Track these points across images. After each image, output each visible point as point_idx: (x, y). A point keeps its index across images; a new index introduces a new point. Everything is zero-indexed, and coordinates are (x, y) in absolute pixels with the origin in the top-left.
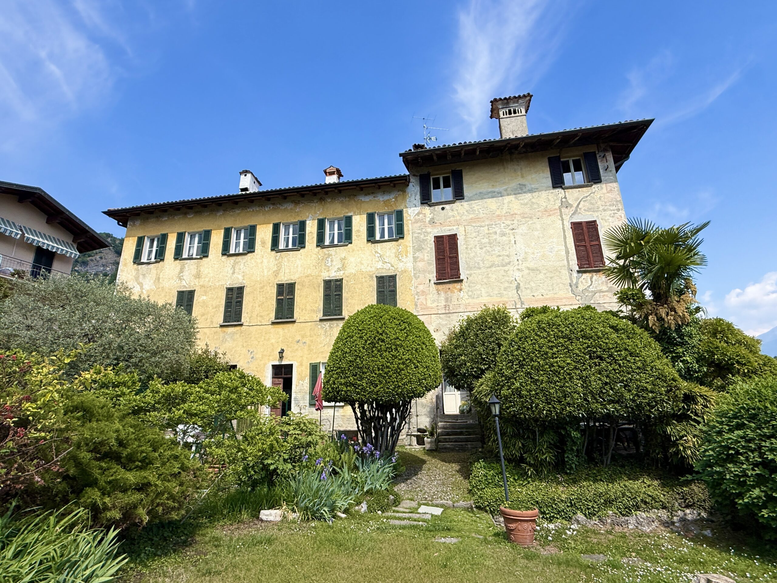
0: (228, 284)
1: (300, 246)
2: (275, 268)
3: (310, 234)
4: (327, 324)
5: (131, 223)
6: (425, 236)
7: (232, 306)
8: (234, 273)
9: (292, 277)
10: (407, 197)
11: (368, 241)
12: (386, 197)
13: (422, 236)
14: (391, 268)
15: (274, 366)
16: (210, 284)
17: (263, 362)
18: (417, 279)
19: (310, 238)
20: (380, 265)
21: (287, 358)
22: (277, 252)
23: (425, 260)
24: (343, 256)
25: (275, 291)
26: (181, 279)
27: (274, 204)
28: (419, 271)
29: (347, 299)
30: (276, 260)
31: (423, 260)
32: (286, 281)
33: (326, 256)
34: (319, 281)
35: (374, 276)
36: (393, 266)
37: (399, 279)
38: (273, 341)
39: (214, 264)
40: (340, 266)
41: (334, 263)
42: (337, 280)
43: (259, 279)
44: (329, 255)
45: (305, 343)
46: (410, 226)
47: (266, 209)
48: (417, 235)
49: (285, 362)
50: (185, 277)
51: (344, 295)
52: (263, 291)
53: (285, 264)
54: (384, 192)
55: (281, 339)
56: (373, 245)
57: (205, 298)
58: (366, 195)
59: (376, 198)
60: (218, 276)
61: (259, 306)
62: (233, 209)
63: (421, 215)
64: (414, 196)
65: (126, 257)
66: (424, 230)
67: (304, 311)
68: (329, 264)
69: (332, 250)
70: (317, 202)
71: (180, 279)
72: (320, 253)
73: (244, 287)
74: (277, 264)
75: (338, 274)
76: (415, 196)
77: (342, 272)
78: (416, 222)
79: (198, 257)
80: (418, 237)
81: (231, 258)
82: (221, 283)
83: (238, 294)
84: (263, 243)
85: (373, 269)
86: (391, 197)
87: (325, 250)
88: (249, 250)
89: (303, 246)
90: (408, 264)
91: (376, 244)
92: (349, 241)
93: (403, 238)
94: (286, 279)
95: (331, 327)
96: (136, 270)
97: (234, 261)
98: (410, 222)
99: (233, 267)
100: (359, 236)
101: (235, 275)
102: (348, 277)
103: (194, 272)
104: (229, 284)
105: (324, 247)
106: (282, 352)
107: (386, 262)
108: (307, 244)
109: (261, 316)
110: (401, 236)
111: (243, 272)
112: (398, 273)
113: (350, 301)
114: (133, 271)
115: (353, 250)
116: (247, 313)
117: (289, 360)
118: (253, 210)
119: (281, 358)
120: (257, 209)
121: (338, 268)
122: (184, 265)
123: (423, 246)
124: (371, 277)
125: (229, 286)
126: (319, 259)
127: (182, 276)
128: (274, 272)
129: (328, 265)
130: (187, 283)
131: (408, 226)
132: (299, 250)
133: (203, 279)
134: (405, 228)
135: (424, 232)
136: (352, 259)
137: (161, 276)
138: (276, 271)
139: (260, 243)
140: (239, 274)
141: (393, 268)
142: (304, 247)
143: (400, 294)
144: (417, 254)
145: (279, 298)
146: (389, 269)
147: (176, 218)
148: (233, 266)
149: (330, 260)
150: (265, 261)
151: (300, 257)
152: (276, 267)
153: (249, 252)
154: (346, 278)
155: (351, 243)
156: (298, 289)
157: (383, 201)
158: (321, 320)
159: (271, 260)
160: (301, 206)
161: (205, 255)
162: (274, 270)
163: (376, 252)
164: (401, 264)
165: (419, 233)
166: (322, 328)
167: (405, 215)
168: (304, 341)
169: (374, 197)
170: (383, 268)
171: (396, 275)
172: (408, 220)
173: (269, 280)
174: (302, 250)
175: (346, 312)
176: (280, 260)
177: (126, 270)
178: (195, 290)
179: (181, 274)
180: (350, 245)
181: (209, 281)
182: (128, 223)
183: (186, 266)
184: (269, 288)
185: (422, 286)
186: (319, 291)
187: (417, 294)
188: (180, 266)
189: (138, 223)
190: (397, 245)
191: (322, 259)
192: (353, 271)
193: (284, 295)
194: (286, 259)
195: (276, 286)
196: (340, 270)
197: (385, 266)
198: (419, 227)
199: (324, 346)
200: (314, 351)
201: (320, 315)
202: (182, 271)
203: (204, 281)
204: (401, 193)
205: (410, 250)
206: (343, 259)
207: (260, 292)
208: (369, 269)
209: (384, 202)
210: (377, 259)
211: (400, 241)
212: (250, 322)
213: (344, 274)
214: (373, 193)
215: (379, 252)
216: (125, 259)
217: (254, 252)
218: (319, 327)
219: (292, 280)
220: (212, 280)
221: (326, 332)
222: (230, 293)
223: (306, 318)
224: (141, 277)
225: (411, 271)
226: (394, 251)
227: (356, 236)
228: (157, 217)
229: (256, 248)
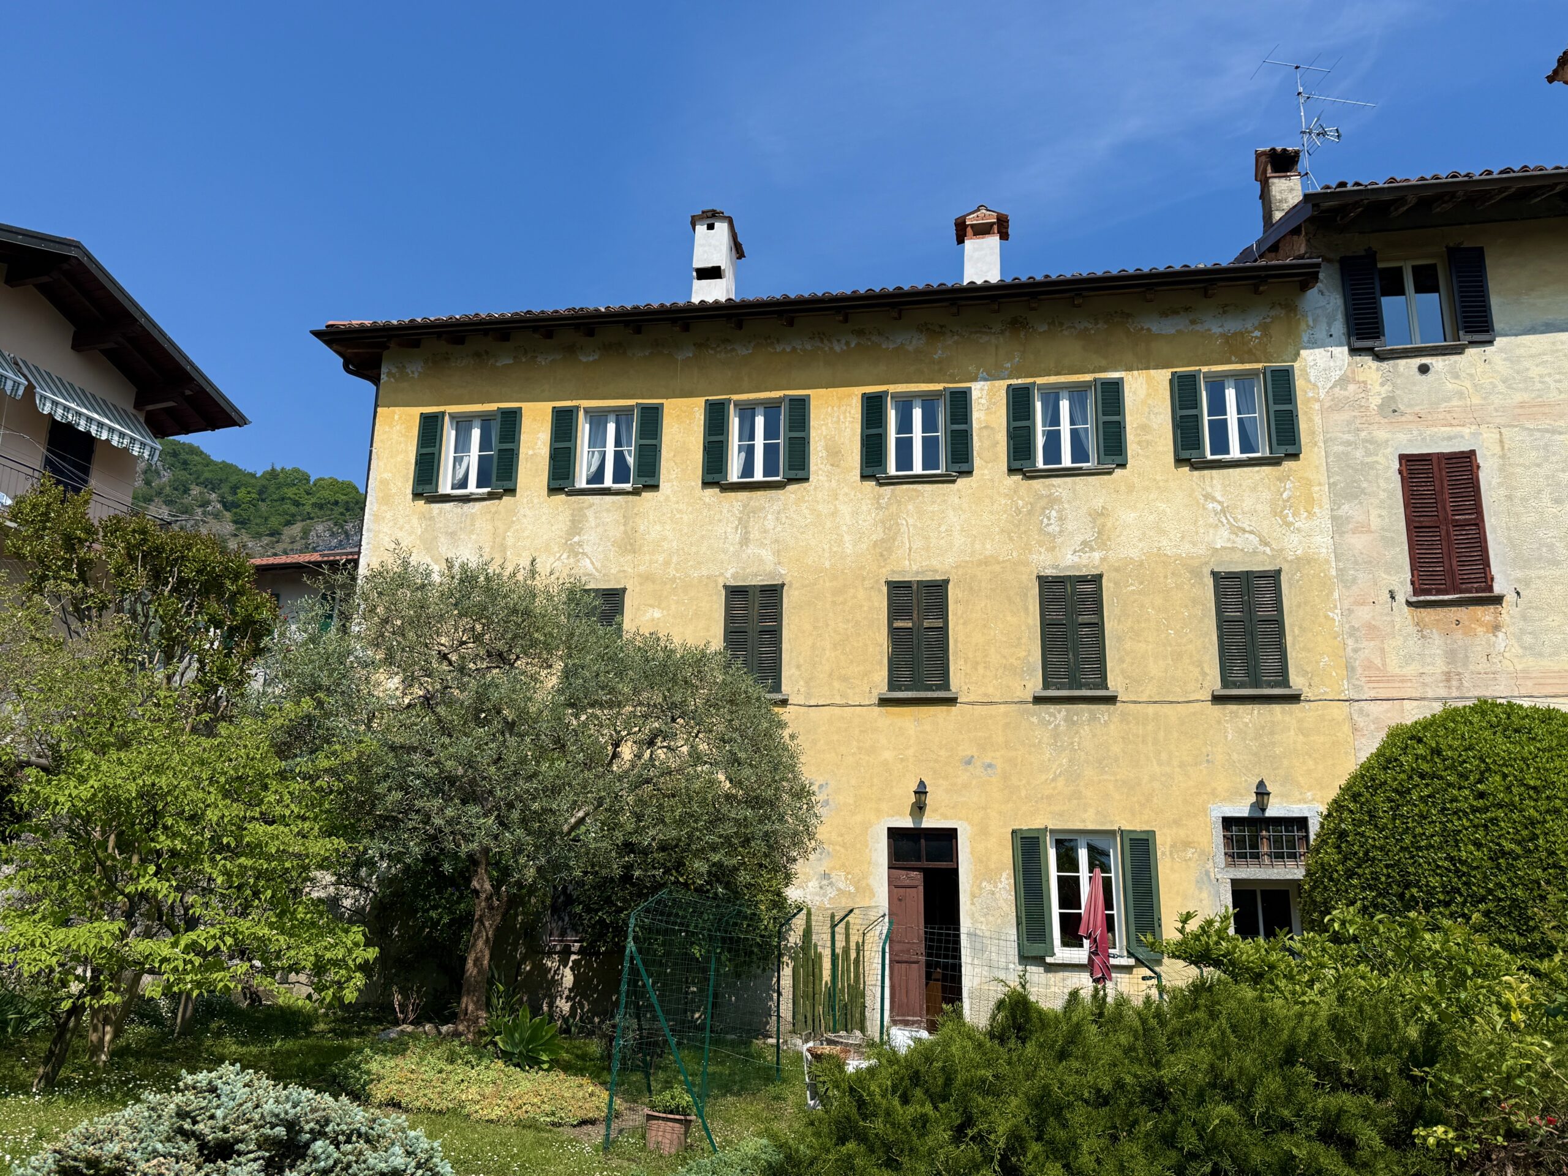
0: (728, 575)
1: (957, 467)
2: (878, 534)
3: (985, 433)
4: (1061, 712)
5: (394, 370)
6: (1368, 453)
7: (749, 643)
8: (745, 541)
9: (935, 563)
10: (1303, 326)
11: (1179, 461)
12: (1232, 325)
13: (1359, 454)
14: (1261, 548)
15: (894, 834)
16: (672, 572)
17: (859, 818)
18: (1348, 588)
19: (987, 443)
20: (1221, 538)
21: (935, 810)
22: (881, 485)
23: (1373, 528)
24: (1098, 503)
25: (880, 603)
26: (576, 554)
27: (860, 333)
28: (1356, 563)
29: (1119, 639)
30: (879, 507)
31: (1363, 528)
32: (917, 573)
33: (1043, 503)
34: (1024, 578)
35: (1207, 571)
36: (1267, 544)
37: (1291, 586)
38: (888, 755)
39: (680, 511)
40: (1089, 536)
41: (1070, 526)
42: (1083, 580)
43: (827, 564)
44: (1053, 501)
45: (990, 766)
46: (1317, 419)
47: (837, 348)
48: (1341, 448)
49: (930, 821)
50: (587, 549)
51: (1110, 626)
52: (844, 603)
53: (911, 521)
54: (1225, 310)
55: (910, 752)
56: (1196, 473)
57: (657, 614)
58: (1164, 314)
59: (1198, 327)
60: (694, 549)
61: (835, 646)
63: (1352, 387)
64: (1324, 327)
65: (386, 475)
66: (1363, 434)
67: (981, 670)
68: (1054, 528)
69: (1060, 486)
70: (1002, 332)
71: (574, 551)
72: (1022, 491)
73: (783, 585)
74: (883, 522)
75: (1085, 561)
76: (1329, 325)
77: (1097, 556)
78: (1337, 406)
79: (627, 486)
80: (1347, 454)
81: (732, 495)
82: (705, 573)
83: (764, 606)
84: (834, 454)
85: (1201, 550)
86: (1249, 326)
87: (1037, 484)
88: (792, 474)
89: (964, 467)
90: (1318, 539)
91: (1206, 473)
92: (1119, 460)
93: (1295, 456)
94: (914, 568)
95: (1074, 723)
96: (422, 517)
97: (745, 506)
98: (1317, 406)
99: (743, 523)
100: (1148, 443)
101: (752, 549)
102: (1117, 570)
103: (616, 532)
104: (734, 576)
105: (1032, 475)
106: (921, 792)
107: (1244, 531)
108: (977, 461)
109: (844, 679)
110: (1291, 450)
111: (777, 541)
112: (1285, 568)
113: (1128, 645)
114: (415, 521)
115: (1131, 488)
116: (798, 667)
117: (945, 817)
118: (794, 349)
119: (919, 808)
120: (809, 347)
121: (1084, 543)
122: (582, 509)
123: (1365, 485)
124: (1195, 573)
125: (733, 583)
126: (1018, 511)
127: (580, 544)
128: (875, 544)
129: (1050, 529)
130: (598, 565)
131: (1310, 420)
132: (954, 482)
133: (647, 557)
134: (1303, 426)
135: (1365, 441)
136: (1129, 516)
137: (510, 541)
138: (883, 541)
139: (824, 454)
140: (762, 545)
141: (1268, 550)
142: (969, 473)
143: (1297, 632)
144: (1346, 507)
145: (898, 624)
146: (1255, 552)
147: (542, 361)
148: (740, 519)
149: (1054, 513)
150: (845, 510)
151: (957, 500)
152: (880, 529)
153: (791, 481)
154: (1113, 574)
155: (1123, 466)
156: (957, 602)
157: (1222, 335)
158: (1038, 700)
159: (864, 508)
160: (950, 342)
161: (650, 482)
162: (874, 537)
163: (1208, 497)
164: (1295, 538)
165: (1348, 443)
166: (1044, 723)
167: (1299, 383)
168: (988, 761)
169: (1193, 322)
170: (1233, 549)
171: (1279, 572)
172: (1309, 400)
173: (863, 568)
174: (962, 482)
175: (1120, 679)
176: (894, 508)
177: (388, 515)
178: (624, 590)
179: (576, 539)
180: (1119, 472)
181: (667, 563)
182: (384, 370)
183: (590, 513)
184: (861, 594)
185: (1367, 608)
186: (1026, 609)
187: (1351, 635)
188: (568, 513)
189: (415, 369)
190: (1279, 479)
191: (1029, 513)
192: (1134, 553)
193: (915, 616)
194: (910, 507)
195: (885, 589)
196: (1092, 549)
197: (1239, 542)
198: (1349, 423)
199: (1053, 780)
200: (1023, 793)
201: (1035, 684)
202: (576, 526)
203: (651, 562)
204: (1283, 313)
205: (1322, 493)
206: (1098, 516)
207: (834, 603)
208: (1186, 549)
209: (1227, 339)
210: (1212, 520)
211: (1288, 465)
212: (809, 695)
213: (1103, 560)
214: (1187, 309)
215: (1219, 498)
216: (384, 483)
217: (806, 479)
218: (1034, 720)
219: (936, 571)
220: (675, 559)
221: (1056, 735)
222: (738, 603)
223: (991, 690)
224: (443, 539)
225: (1327, 561)
226: (1266, 495)
227: (1139, 443)
228: (477, 355)
229: (813, 468)
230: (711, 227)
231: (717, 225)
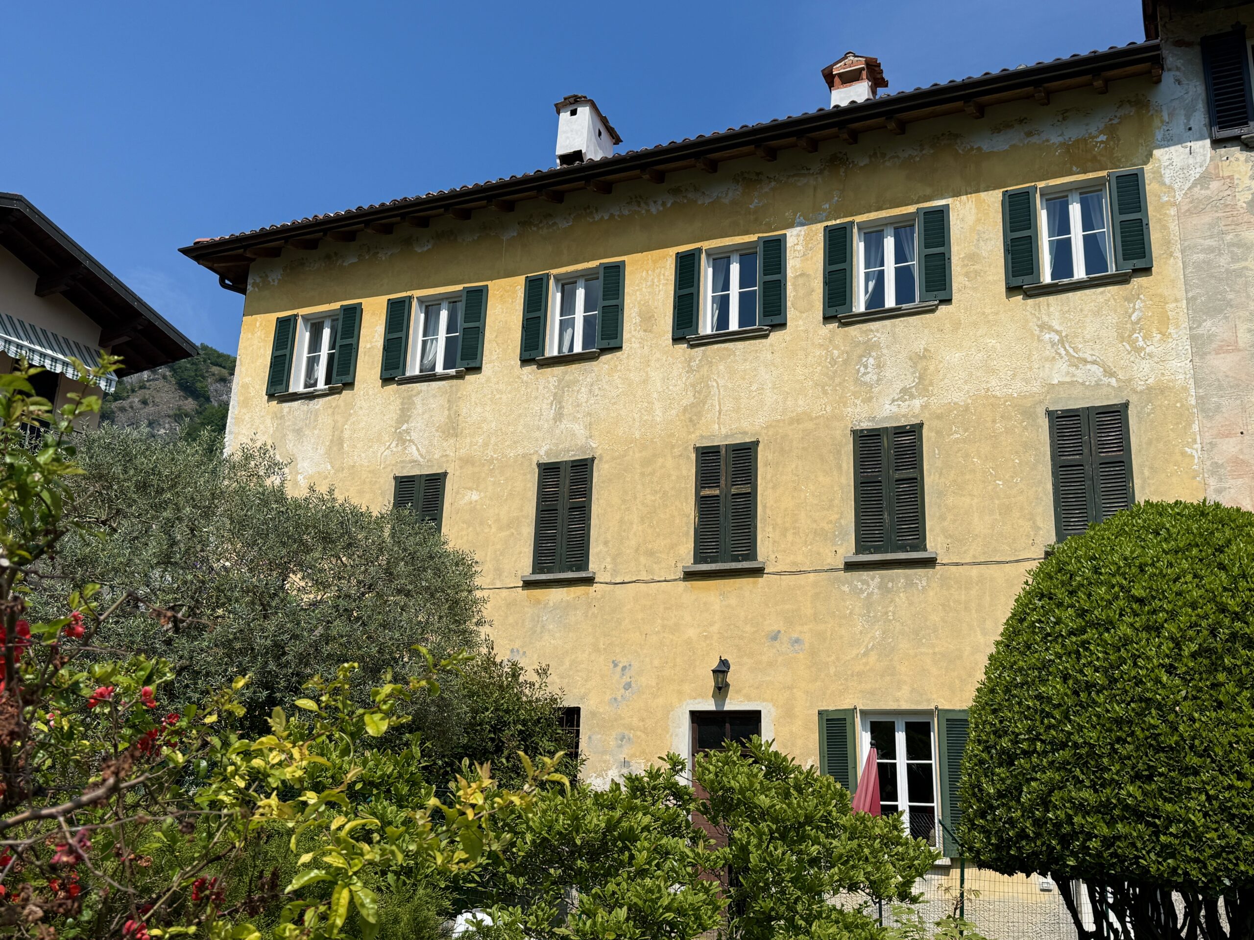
0: (542, 452)
1: (768, 320)
2: (689, 399)
3: (801, 281)
4: (874, 578)
5: (258, 280)
6: (1235, 259)
7: (559, 521)
8: (559, 417)
9: (745, 425)
10: (1157, 122)
11: (1012, 290)
12: (1073, 132)
13: (1224, 260)
14: (1106, 380)
15: (697, 717)
16: (490, 453)
17: (660, 701)
18: (1210, 418)
19: (801, 292)
20: (1059, 373)
21: (738, 692)
22: (692, 346)
23: (1241, 344)
24: (919, 346)
25: (689, 470)
26: (404, 441)
27: (676, 191)
28: (1220, 387)
29: (941, 494)
30: (690, 370)
31: (1230, 347)
32: (727, 436)
33: (859, 351)
34: (838, 433)
35: (1041, 411)
36: (1112, 374)
37: (1140, 420)
38: (692, 633)
39: (499, 391)
40: (910, 381)
41: (889, 373)
42: (900, 431)
43: (637, 435)
44: (870, 347)
45: (797, 641)
46: (1173, 227)
47: (654, 210)
48: (1202, 256)
49: (733, 704)
50: (414, 435)
51: (931, 480)
52: (652, 474)
53: (721, 382)
54: (1064, 116)
55: (715, 628)
56: (1030, 302)
57: (475, 496)
58: (997, 129)
59: (1035, 140)
60: (511, 429)
61: (642, 520)
62: (549, 216)
63: (1215, 185)
64: (1182, 120)
65: (247, 380)
66: (1229, 238)
67: (790, 537)
68: (871, 378)
69: (879, 330)
70: (821, 172)
71: (402, 439)
72: (838, 340)
73: (593, 459)
74: (693, 386)
75: (903, 411)
76: (1188, 117)
77: (917, 403)
78: (1197, 208)
79: (452, 372)
80: (1208, 263)
81: (549, 370)
82: (520, 451)
83: (573, 482)
84: (648, 318)
85: (1036, 388)
86: (1093, 130)
87: (854, 331)
88: (605, 344)
89: (777, 320)
90: (1174, 364)
91: (1042, 300)
92: (942, 295)
93: (1146, 271)
94: (724, 431)
95: (889, 591)
96: (276, 416)
97: (560, 381)
98: (1173, 211)
99: (558, 399)
100: (977, 273)
101: (565, 424)
102: (939, 417)
103: (441, 417)
104: (547, 453)
105: (849, 320)
106: (722, 670)
107: (1086, 361)
108: (791, 314)
109: (651, 553)
110: (1139, 264)
111: (589, 414)
112: (1133, 399)
113: (950, 500)
114: (268, 422)
115: (957, 325)
116: (606, 543)
117: (749, 698)
118: (612, 216)
119: (721, 689)
120: (626, 212)
121: (904, 390)
122: (410, 397)
123: (1231, 296)
124: (1028, 414)
125: (546, 460)
126: (834, 362)
127: (407, 431)
128: (685, 410)
129: (867, 378)
130: (423, 451)
131: (1165, 227)
132: (766, 336)
133: (468, 440)
134: (1155, 237)
135: (1231, 245)
136: (954, 357)
137: (347, 434)
138: (693, 405)
139: (638, 320)
140: (575, 419)
141: (1113, 381)
142: (783, 325)
143: (1147, 473)
144: (1208, 324)
145: (707, 492)
146: (1098, 385)
147: (382, 256)
148: (555, 394)
149: (871, 361)
150: (656, 376)
151: (769, 356)
152: (690, 394)
153: (604, 351)
154: (936, 423)
155: (948, 301)
156: (766, 464)
157: (1062, 145)
158: (850, 566)
159: (675, 373)
160: (766, 189)
161: (473, 365)
162: (685, 402)
163: (1043, 327)
164: (1146, 365)
165: (1211, 250)
166: (857, 592)
167: (1151, 188)
168: (795, 635)
169: (1029, 134)
170: (1072, 383)
171: (1126, 405)
172: (1163, 205)
173: (672, 435)
174: (775, 336)
175: (940, 539)
176: (705, 370)
177: (247, 418)
178: (445, 474)
179: (404, 427)
180: (943, 309)
181: (486, 445)
182: (250, 281)
183: (418, 400)
184: (670, 463)
185: (1232, 441)
186: (840, 467)
187: (1213, 473)
188: (399, 401)
189: (275, 277)
190: (1127, 299)
191: (846, 362)
192: (958, 397)
193: (723, 482)
194: (721, 367)
195: (693, 456)
196: (912, 397)
197: (1080, 375)
198: (1211, 226)
199: (865, 654)
200: (832, 670)
201: (847, 549)
202: (404, 416)
203: (471, 444)
204: (1133, 111)
205: (1178, 310)
206: (920, 359)
207: (643, 474)
208: (1017, 388)
209: (1067, 147)
210: (1049, 352)
211: (1137, 282)
212: (615, 572)
213: (924, 407)
214: (1021, 121)
215: (1057, 327)
216: (246, 386)
217: (619, 348)
218: (846, 588)
219: (745, 433)
220: (493, 440)
221: (869, 605)
222: (550, 481)
223: (800, 558)
224: (291, 436)
225: (1185, 389)
226: (1112, 319)
227: (967, 275)
228: (328, 257)
229: (626, 335)
230: (574, 113)
231: (579, 110)
